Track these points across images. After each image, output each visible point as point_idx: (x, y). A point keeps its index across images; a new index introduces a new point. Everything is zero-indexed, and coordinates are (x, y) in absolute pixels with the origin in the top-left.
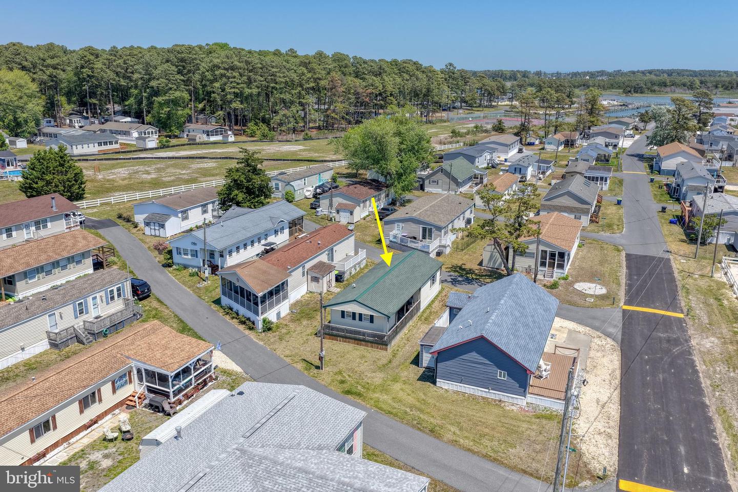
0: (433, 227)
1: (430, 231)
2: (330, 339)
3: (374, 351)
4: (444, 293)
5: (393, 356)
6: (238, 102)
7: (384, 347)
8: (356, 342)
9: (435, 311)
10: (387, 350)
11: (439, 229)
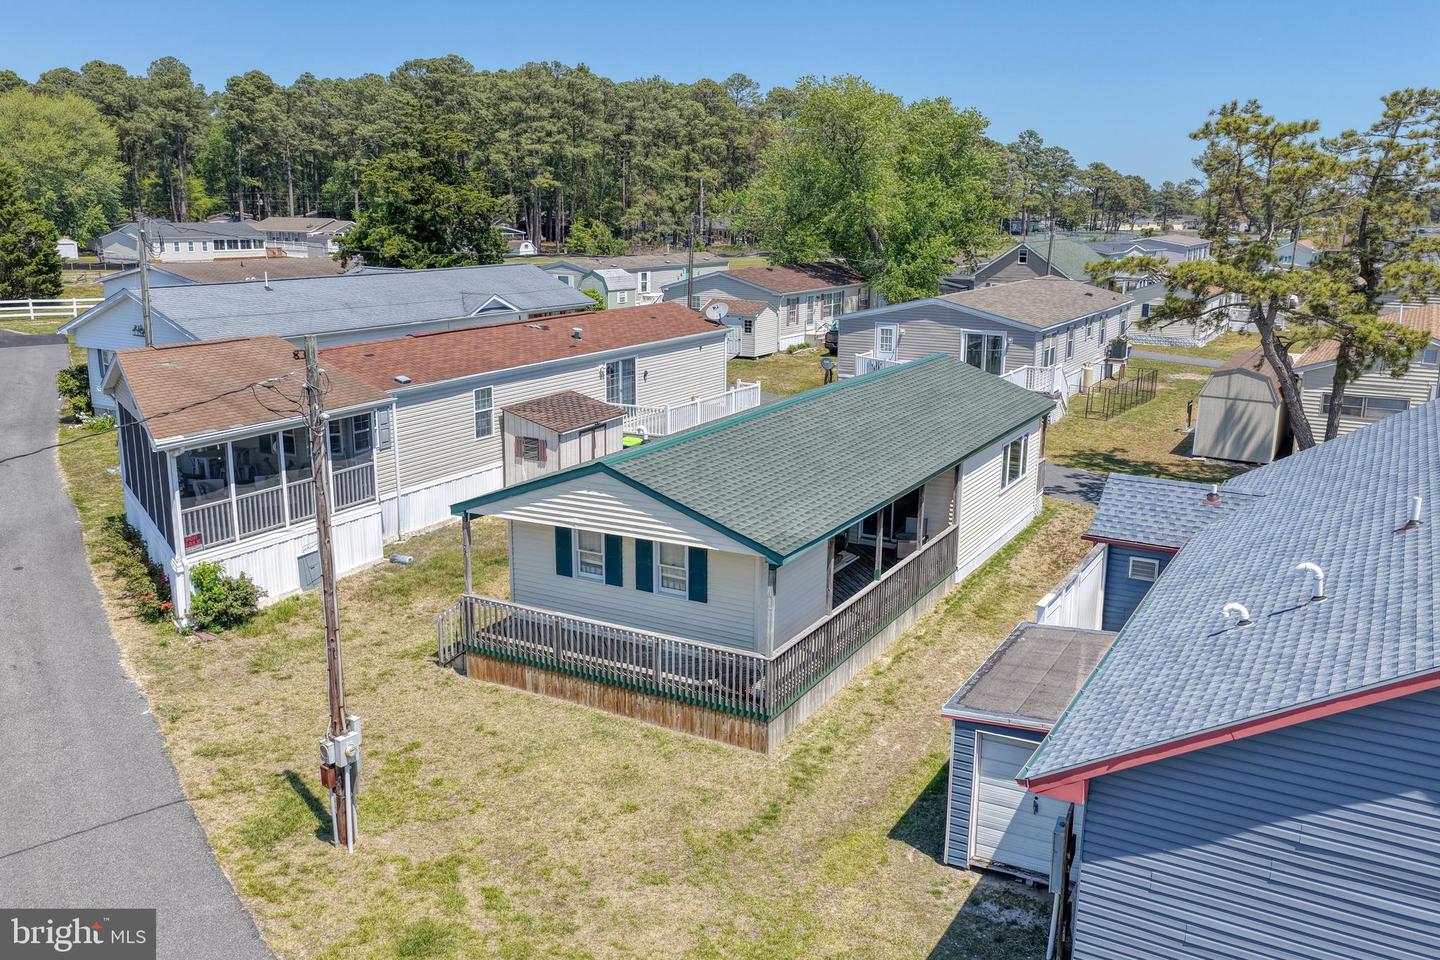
0: (1003, 334)
1: (996, 342)
2: (489, 675)
3: (697, 749)
4: (1057, 525)
5: (797, 784)
6: (548, 175)
7: (750, 727)
8: (611, 695)
9: (1025, 581)
10: (764, 749)
11: (1027, 337)
